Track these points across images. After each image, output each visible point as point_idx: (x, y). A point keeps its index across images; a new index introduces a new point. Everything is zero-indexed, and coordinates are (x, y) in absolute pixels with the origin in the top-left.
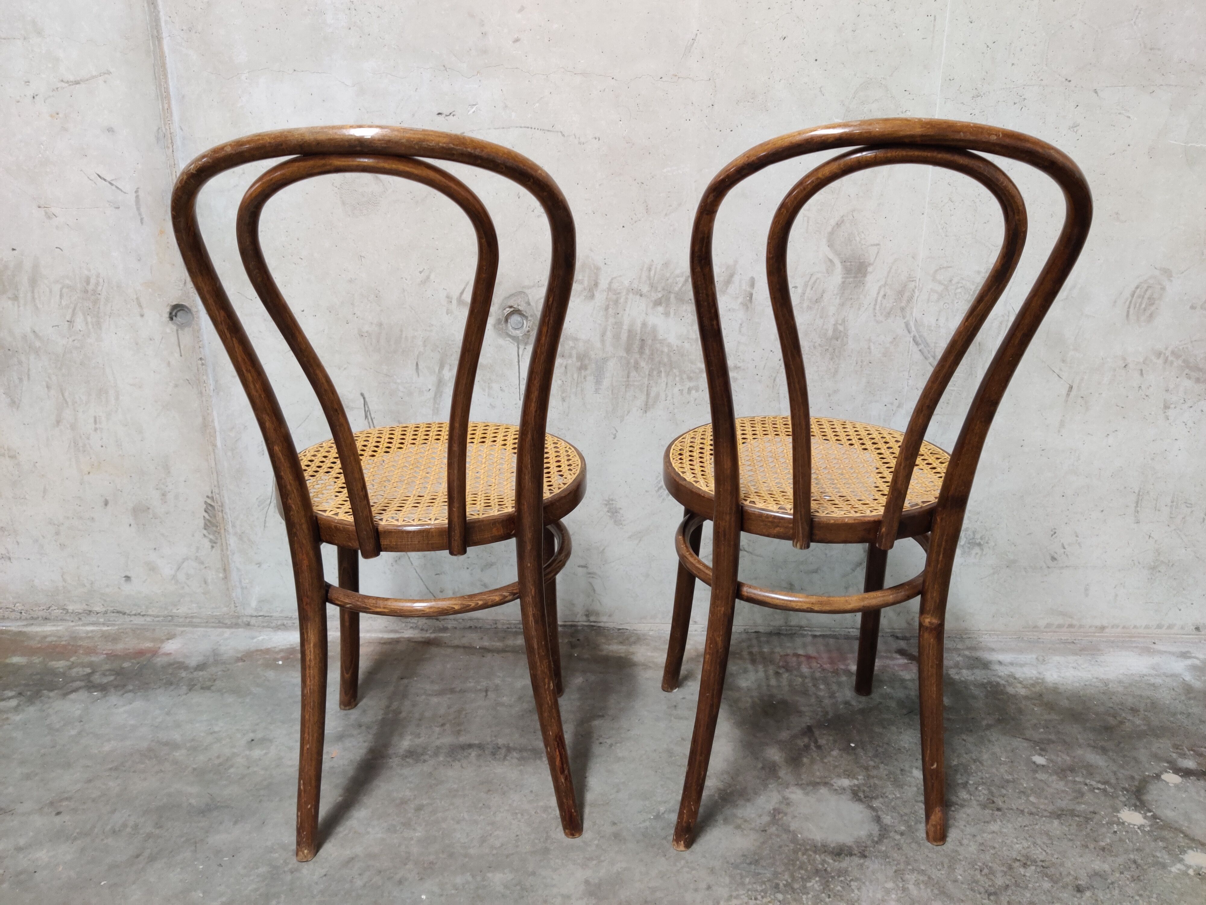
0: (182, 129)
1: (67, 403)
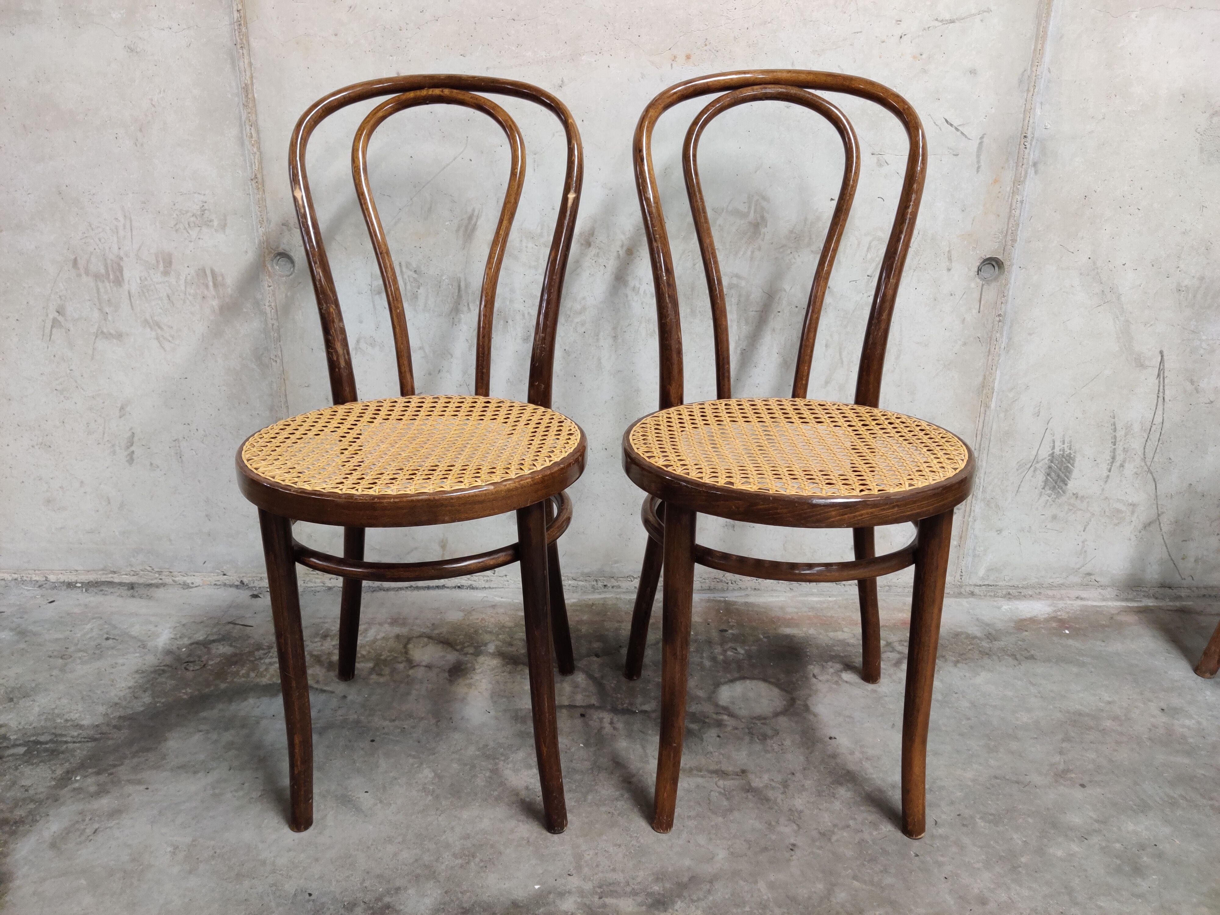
0: (1050, 72)
1: (842, 363)
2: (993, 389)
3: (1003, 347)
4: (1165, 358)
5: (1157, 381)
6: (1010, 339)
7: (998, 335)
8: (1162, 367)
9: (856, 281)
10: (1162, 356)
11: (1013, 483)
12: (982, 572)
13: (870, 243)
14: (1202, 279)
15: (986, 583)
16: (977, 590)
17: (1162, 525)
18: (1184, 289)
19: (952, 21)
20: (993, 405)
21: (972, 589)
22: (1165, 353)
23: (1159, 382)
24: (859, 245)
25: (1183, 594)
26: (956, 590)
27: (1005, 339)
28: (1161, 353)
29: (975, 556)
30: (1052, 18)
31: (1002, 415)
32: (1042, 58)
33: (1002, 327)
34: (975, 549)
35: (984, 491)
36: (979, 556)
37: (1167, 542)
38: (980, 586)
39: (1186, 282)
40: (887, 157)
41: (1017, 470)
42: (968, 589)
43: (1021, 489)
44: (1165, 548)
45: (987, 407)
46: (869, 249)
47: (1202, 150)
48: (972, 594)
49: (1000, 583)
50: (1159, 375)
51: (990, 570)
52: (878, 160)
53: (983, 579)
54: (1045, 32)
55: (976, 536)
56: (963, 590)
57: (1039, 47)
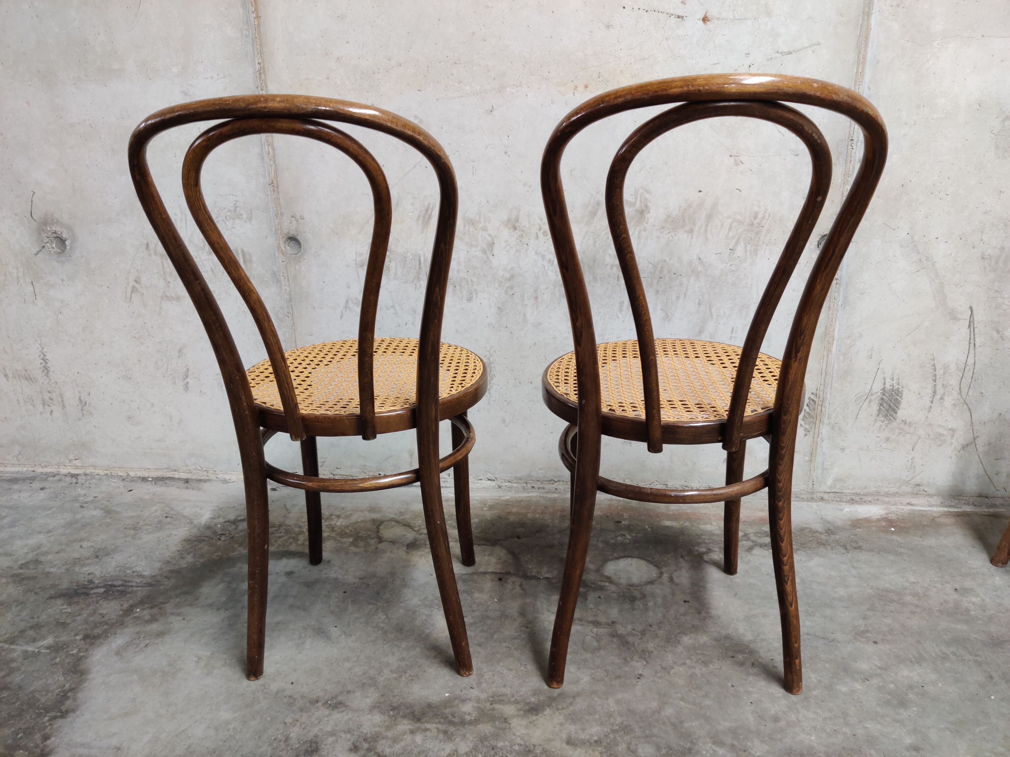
0: (869, 89)
1: (712, 317)
2: (833, 337)
3: (840, 303)
4: (974, 312)
5: (968, 331)
6: (845, 298)
7: (836, 295)
8: (972, 320)
9: (720, 253)
10: (972, 311)
11: (852, 411)
12: (829, 482)
13: (731, 225)
14: (1002, 249)
15: (833, 491)
16: (826, 496)
17: (977, 446)
18: (987, 257)
19: (790, 53)
20: (834, 350)
21: (822, 495)
22: (974, 309)
23: (970, 331)
24: (722, 225)
25: (997, 503)
26: (809, 496)
27: (841, 298)
28: (971, 308)
29: (823, 469)
30: (869, 48)
31: (841, 358)
32: (862, 79)
33: (839, 289)
34: (823, 464)
35: (829, 418)
36: (827, 469)
37: (982, 460)
38: (829, 493)
39: (989, 252)
40: (741, 158)
41: (855, 401)
42: (818, 495)
43: (859, 416)
44: (981, 465)
45: (829, 351)
46: (730, 229)
47: (997, 147)
48: (822, 499)
49: (845, 491)
50: (969, 326)
51: (836, 480)
52: (735, 160)
53: (831, 487)
54: (864, 58)
55: (824, 453)
56: (814, 496)
57: (860, 70)
